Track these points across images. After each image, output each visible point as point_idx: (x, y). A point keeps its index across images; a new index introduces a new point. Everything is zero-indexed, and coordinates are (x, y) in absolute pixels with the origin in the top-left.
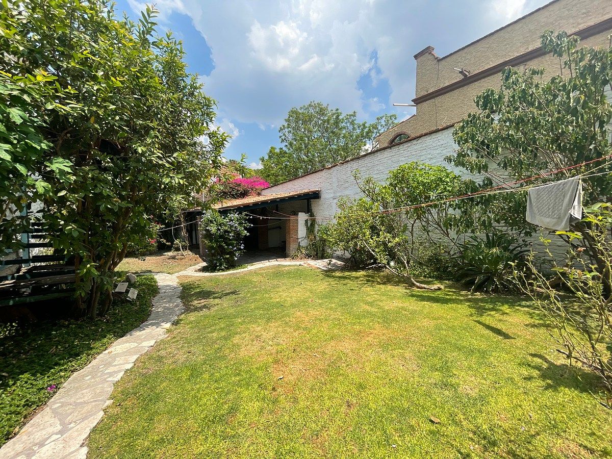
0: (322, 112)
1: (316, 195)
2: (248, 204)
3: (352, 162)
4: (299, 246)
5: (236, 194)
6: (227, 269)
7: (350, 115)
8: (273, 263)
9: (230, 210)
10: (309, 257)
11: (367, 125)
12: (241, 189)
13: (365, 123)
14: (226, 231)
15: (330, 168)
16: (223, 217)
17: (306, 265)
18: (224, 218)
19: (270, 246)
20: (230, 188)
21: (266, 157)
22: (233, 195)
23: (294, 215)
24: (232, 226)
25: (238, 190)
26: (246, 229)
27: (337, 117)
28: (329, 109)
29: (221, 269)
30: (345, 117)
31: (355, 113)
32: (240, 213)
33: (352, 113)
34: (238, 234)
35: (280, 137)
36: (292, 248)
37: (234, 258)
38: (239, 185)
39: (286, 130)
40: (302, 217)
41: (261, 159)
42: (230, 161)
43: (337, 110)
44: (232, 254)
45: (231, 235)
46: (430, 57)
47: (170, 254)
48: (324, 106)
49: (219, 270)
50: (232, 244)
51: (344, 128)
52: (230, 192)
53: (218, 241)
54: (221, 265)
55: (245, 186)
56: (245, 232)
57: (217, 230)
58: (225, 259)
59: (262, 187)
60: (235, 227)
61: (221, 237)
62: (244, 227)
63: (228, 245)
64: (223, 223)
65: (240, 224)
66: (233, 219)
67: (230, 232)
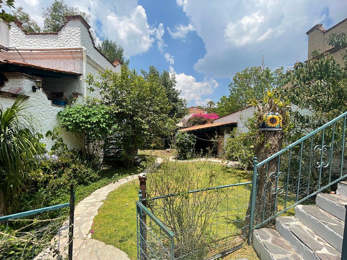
1: (234, 125)
5: (201, 122)
6: (184, 159)
14: (183, 142)
15: (241, 110)
20: (198, 119)
21: (220, 102)
22: (199, 123)
23: (223, 135)
25: (202, 121)
27: (268, 73)
29: (182, 159)
30: (275, 71)
31: (282, 67)
32: (191, 134)
34: (189, 144)
35: (230, 90)
36: (220, 153)
38: (203, 118)
39: (233, 85)
40: (227, 137)
41: (218, 103)
42: (210, 102)
43: (267, 68)
46: (318, 31)
47: (168, 150)
50: (186, 148)
52: (198, 122)
54: (181, 157)
55: (205, 118)
56: (192, 143)
57: (180, 141)
58: (183, 155)
59: (214, 119)
60: (188, 141)
61: (182, 144)
62: (192, 140)
63: (185, 148)
64: (182, 139)
65: (190, 139)
66: (187, 136)
67: (185, 143)
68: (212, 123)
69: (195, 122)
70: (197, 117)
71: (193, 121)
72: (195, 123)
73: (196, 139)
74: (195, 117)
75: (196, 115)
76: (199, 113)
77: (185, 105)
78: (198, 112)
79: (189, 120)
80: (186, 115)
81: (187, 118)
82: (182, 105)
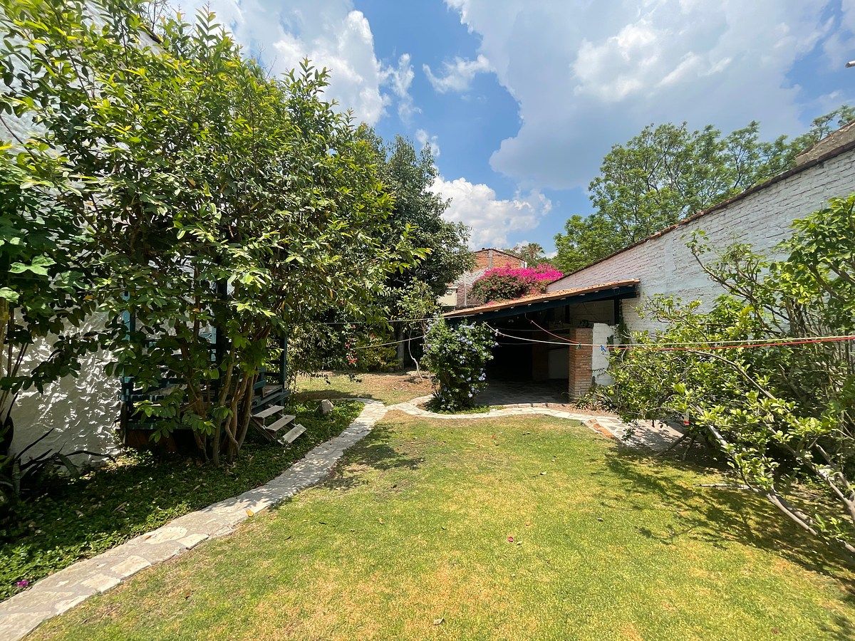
0: (674, 139)
1: (630, 291)
2: (492, 310)
3: (708, 218)
4: (594, 384)
5: (510, 292)
6: (457, 409)
7: (741, 132)
8: (539, 409)
9: (463, 319)
10: (610, 408)
11: (786, 142)
12: (516, 285)
13: (783, 138)
14: (454, 352)
15: (658, 237)
16: (452, 329)
17: (591, 427)
18: (453, 331)
19: (551, 377)
20: (501, 283)
21: (565, 234)
22: (505, 294)
23: (587, 327)
24: (463, 344)
25: (512, 287)
26: (488, 348)
27: (710, 141)
28: (690, 131)
29: (449, 410)
30: (730, 138)
31: (753, 124)
32: (479, 324)
33: (746, 126)
34: (474, 357)
35: (592, 198)
36: (579, 386)
37: (468, 394)
38: (515, 279)
39: (603, 185)
40: (601, 332)
43: (709, 128)
44: (465, 387)
45: (461, 357)
48: (677, 125)
49: (445, 410)
50: (465, 372)
51: (727, 159)
52: (501, 290)
53: (444, 366)
54: (448, 402)
55: (523, 280)
56: (485, 354)
57: (441, 349)
58: (453, 393)
59: (549, 281)
60: (470, 346)
61: (449, 359)
62: (484, 345)
63: (458, 372)
64: (451, 339)
65: (479, 341)
66: (466, 332)
67: (460, 353)
68: (544, 291)
69: (492, 290)
70: (500, 277)
71: (485, 288)
72: (492, 294)
73: (498, 339)
74: (493, 276)
75: (495, 271)
76: (503, 267)
77: (461, 241)
78: (500, 263)
79: (476, 286)
80: (466, 269)
81: (467, 279)
82: (455, 240)
